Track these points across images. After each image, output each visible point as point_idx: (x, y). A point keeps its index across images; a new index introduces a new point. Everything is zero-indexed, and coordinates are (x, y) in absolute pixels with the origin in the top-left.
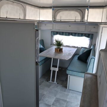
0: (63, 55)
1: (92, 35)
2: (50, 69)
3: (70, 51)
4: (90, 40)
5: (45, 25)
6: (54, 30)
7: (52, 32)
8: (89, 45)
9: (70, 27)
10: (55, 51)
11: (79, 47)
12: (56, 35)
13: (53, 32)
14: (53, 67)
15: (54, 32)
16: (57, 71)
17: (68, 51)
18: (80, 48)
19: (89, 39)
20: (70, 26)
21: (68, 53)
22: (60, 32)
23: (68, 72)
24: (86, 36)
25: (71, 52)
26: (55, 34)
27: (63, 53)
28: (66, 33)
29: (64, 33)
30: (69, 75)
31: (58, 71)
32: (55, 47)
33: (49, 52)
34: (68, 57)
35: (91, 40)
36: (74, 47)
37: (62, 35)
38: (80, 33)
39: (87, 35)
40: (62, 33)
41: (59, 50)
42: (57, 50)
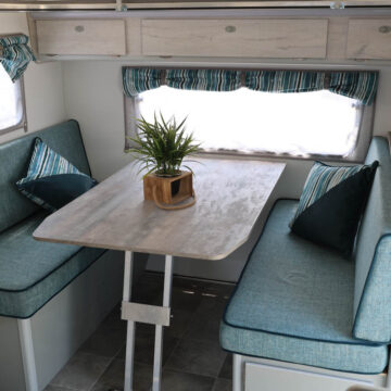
0: (196, 221)
1: (374, 75)
2: (119, 312)
3: (242, 185)
4: (362, 109)
5: (79, 29)
6: (136, 59)
7: (124, 69)
8: (353, 138)
9: (232, 35)
10: (148, 196)
11: (295, 154)
12: (154, 86)
13: (130, 74)
14: (133, 299)
15: (137, 69)
16: (164, 328)
17: (228, 191)
18: (300, 158)
19: (355, 101)
20: (231, 29)
21: (230, 200)
22: (174, 69)
23: (229, 339)
24: (335, 88)
25: (246, 192)
26: (143, 85)
27: (199, 201)
28: (210, 70)
29: (202, 75)
30: (238, 359)
31: (168, 324)
32: (145, 172)
33: (103, 204)
34: (228, 239)
35: (369, 109)
36: (269, 157)
37: (189, 87)
38: (300, 71)
39: (343, 82)
40: (187, 78)
41: (167, 185)
42: (160, 189)
